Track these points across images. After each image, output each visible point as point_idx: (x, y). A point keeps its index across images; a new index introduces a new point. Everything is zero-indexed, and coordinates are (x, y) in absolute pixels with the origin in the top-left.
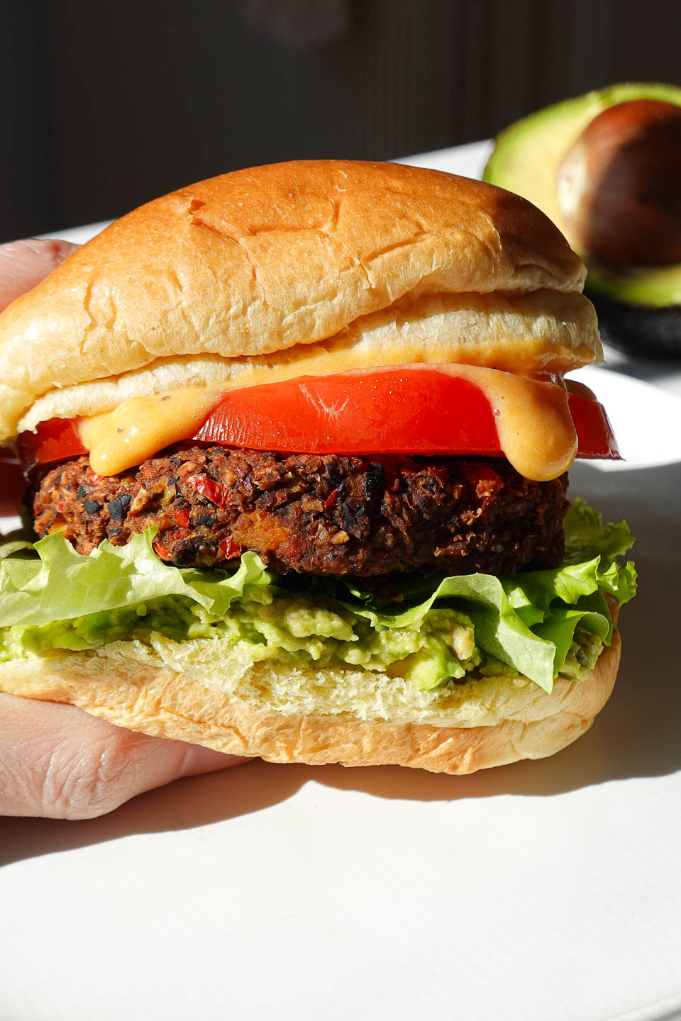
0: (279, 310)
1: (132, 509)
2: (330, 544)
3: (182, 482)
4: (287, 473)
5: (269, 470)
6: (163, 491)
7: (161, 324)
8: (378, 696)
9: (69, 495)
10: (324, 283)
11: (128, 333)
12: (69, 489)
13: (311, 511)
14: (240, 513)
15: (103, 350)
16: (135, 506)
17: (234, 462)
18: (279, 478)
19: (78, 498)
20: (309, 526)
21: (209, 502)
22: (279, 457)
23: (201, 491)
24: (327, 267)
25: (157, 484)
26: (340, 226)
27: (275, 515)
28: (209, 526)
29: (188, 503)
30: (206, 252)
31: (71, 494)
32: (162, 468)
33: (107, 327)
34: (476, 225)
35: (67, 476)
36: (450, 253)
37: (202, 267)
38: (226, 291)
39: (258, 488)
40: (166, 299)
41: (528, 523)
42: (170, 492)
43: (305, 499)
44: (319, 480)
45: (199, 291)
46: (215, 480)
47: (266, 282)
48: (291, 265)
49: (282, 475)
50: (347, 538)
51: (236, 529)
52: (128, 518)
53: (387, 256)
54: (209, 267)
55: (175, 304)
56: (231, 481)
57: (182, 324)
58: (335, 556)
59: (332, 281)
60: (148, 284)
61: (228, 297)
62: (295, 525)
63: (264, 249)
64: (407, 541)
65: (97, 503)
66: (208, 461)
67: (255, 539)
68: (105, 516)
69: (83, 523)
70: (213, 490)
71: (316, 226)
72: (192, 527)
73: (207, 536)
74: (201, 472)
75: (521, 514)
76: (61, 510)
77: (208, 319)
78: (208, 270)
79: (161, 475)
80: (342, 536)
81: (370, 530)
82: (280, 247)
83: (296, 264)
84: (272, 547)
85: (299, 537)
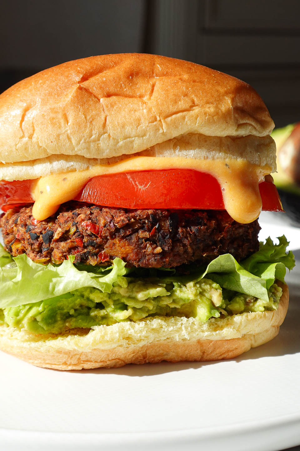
0: (116, 139)
1: (54, 238)
2: (153, 254)
3: (79, 225)
4: (131, 219)
5: (122, 218)
6: (69, 229)
7: (56, 140)
8: (183, 328)
9: (22, 230)
10: (140, 128)
11: (39, 142)
12: (22, 227)
13: (143, 238)
14: (108, 239)
15: (26, 149)
16: (56, 237)
17: (104, 214)
18: (127, 222)
19: (27, 231)
20: (142, 245)
21: (93, 234)
22: (127, 211)
23: (89, 229)
24: (142, 120)
25: (66, 225)
26: (152, 98)
27: (126, 240)
28: (93, 246)
29: (83, 235)
30: (83, 105)
31: (23, 229)
32: (69, 217)
33: (29, 138)
34: (222, 103)
35: (21, 220)
36: (206, 118)
37: (80, 113)
38: (90, 128)
39: (117, 227)
40: (60, 127)
41: (245, 238)
42: (73, 230)
43: (140, 232)
44: (147, 222)
45: (77, 126)
46: (96, 223)
47: (111, 124)
48: (125, 117)
49: (129, 220)
50: (161, 251)
51: (107, 247)
52: (52, 243)
53: (174, 116)
54: (83, 114)
55: (64, 131)
56: (104, 224)
57: (67, 141)
58: (155, 259)
59: (144, 127)
60: (52, 119)
61: (91, 130)
62: (136, 245)
63: (112, 106)
64: (190, 250)
65: (37, 235)
66: (91, 214)
67: (116, 252)
68: (41, 241)
69: (30, 244)
70: (95, 228)
71: (141, 97)
72: (85, 247)
73: (92, 251)
74: (89, 220)
75: (241, 234)
76: (18, 237)
77: (80, 140)
78: (83, 115)
79: (68, 221)
80: (159, 249)
81: (172, 246)
82: (120, 106)
83: (127, 117)
84: (125, 256)
85: (137, 250)
